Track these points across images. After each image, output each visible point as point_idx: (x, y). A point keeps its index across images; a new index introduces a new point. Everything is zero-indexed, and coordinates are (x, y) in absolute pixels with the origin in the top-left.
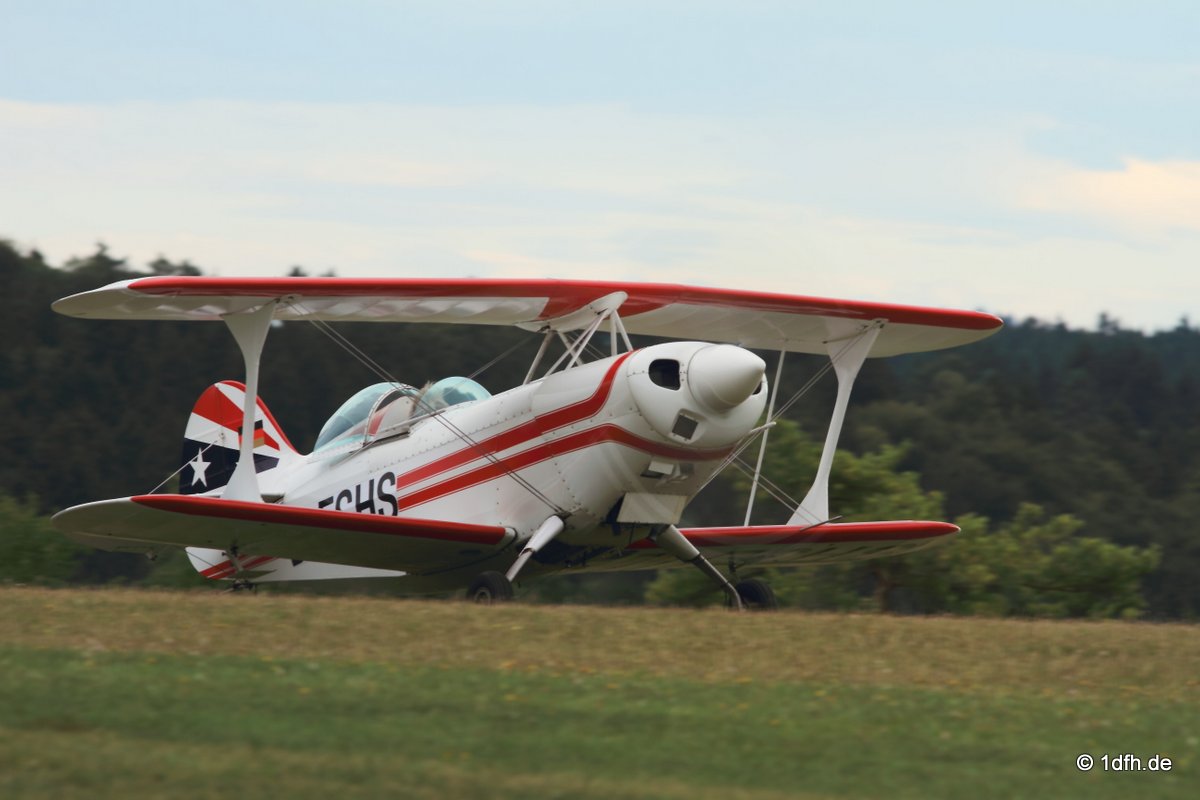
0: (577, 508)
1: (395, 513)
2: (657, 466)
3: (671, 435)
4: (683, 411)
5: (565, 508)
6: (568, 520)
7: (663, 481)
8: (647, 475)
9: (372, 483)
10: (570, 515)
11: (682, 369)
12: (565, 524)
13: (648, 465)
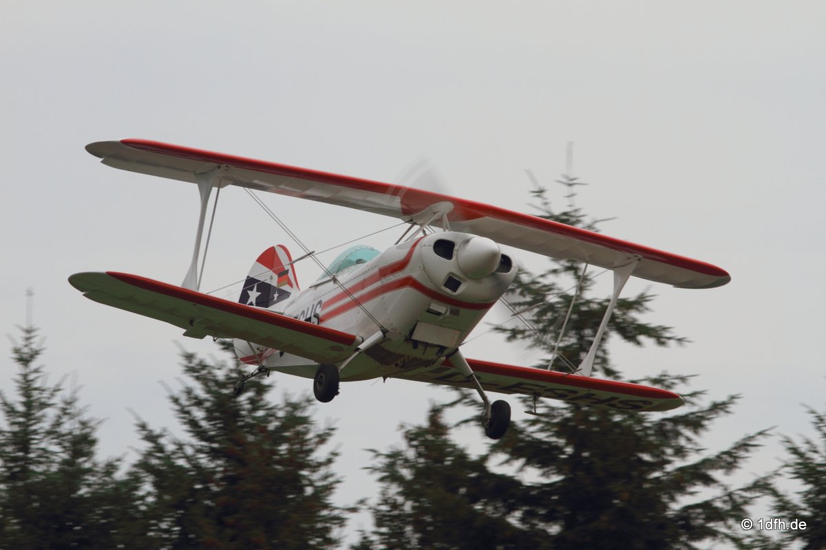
0: (391, 328)
2: (436, 307)
3: (443, 287)
4: (451, 273)
5: (385, 327)
6: (385, 332)
7: (441, 318)
8: (429, 311)
9: (313, 307)
11: (455, 248)
13: (429, 305)
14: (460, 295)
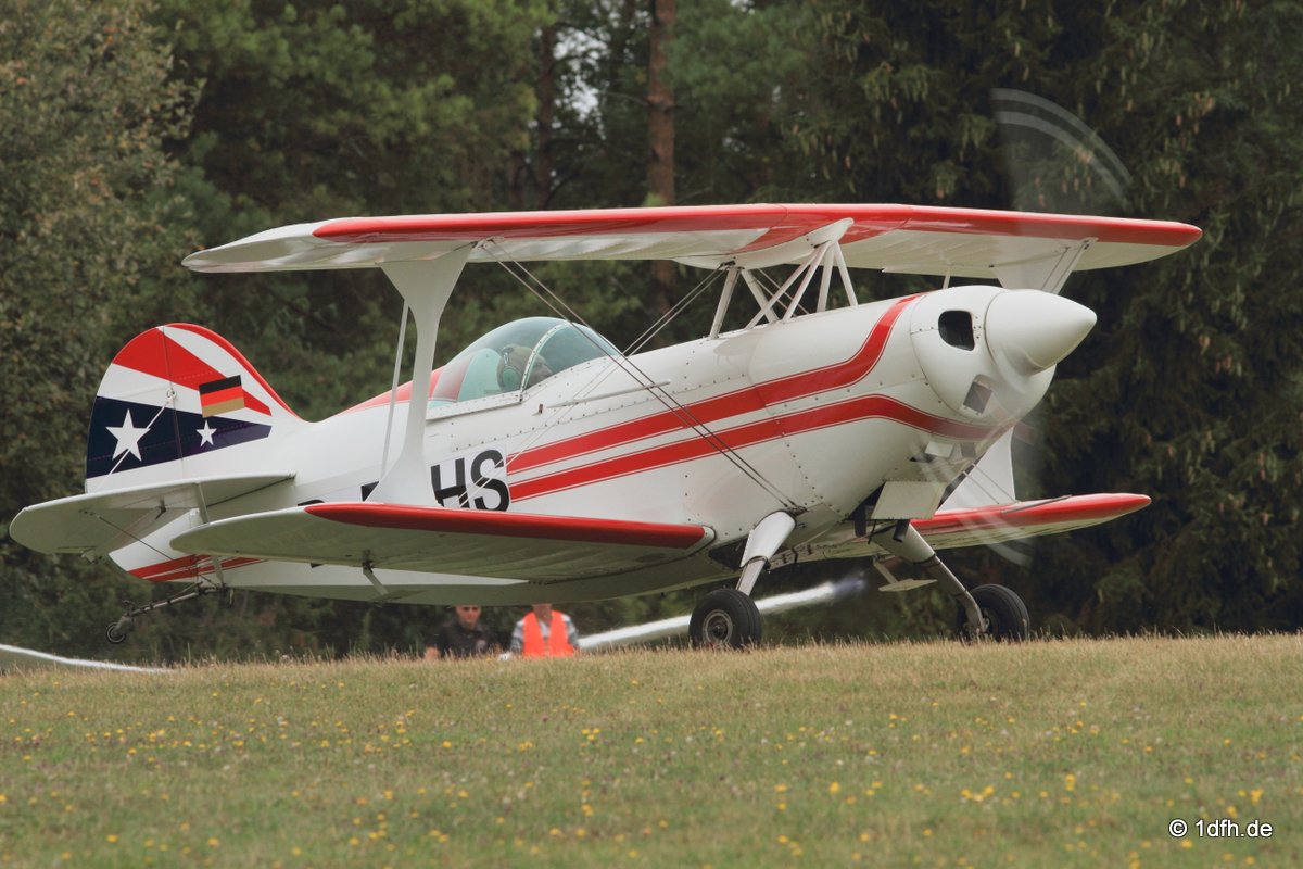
0: (817, 502)
1: (504, 506)
2: (934, 448)
3: (962, 409)
4: (977, 376)
5: (800, 503)
6: (801, 518)
9: (460, 464)
10: (805, 510)
11: (975, 323)
12: (796, 521)
13: (923, 447)
14: (989, 416)
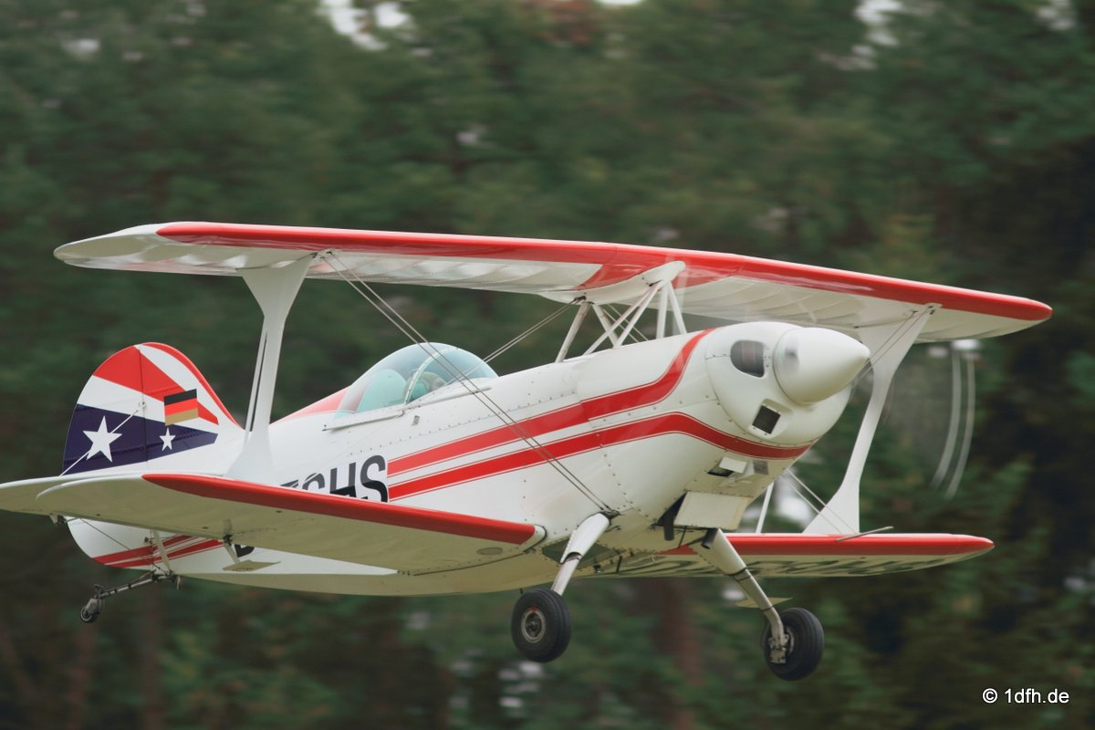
0: (628, 506)
2: (729, 463)
3: (750, 428)
4: (766, 401)
5: (614, 506)
7: (731, 480)
8: (716, 472)
10: (618, 514)
11: (766, 353)
12: (610, 524)
13: (720, 462)
14: (777, 437)
